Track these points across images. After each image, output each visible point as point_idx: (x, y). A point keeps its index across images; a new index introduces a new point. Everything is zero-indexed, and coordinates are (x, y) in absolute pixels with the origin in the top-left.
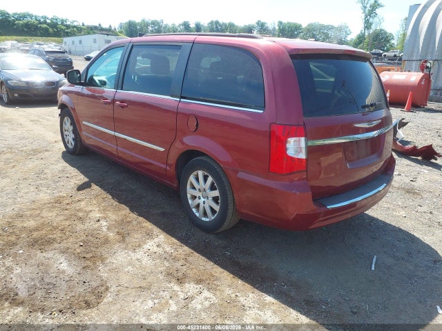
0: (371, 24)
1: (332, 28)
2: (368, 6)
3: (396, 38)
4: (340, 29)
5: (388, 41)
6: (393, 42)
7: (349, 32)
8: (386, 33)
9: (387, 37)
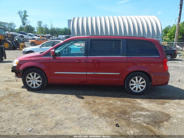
0: (25, 23)
1: (7, 23)
2: (22, 15)
3: (36, 29)
4: (11, 24)
5: (33, 30)
6: (35, 30)
7: (15, 26)
8: (31, 27)
9: (32, 28)
